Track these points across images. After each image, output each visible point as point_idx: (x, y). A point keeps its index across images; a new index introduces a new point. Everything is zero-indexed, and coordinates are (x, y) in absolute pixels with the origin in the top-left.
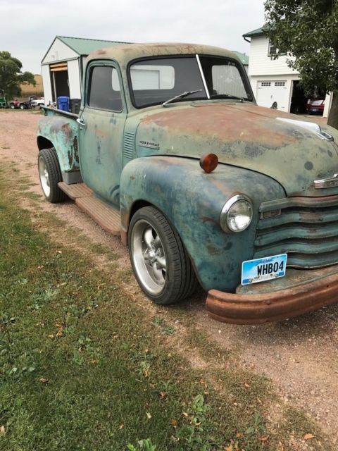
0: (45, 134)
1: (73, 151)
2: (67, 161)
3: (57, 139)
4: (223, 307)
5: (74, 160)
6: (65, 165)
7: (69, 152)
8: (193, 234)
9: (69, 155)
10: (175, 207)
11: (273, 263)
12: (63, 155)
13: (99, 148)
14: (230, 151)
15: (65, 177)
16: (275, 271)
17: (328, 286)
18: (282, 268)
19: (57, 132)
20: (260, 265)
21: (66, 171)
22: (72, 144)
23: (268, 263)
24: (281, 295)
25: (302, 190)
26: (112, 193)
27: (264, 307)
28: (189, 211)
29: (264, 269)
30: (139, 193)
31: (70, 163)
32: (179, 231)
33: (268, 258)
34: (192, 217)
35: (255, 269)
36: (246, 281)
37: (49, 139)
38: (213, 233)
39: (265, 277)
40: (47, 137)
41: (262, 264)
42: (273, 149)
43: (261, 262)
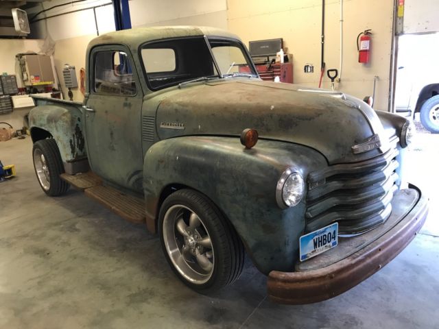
0: (41, 125)
1: (76, 139)
2: (69, 150)
3: (57, 129)
4: (288, 288)
5: (77, 149)
6: (67, 155)
7: (71, 141)
8: (244, 214)
9: (71, 145)
10: (220, 187)
11: (326, 234)
12: (64, 145)
13: (112, 134)
14: (263, 125)
15: (68, 168)
16: (329, 242)
17: (380, 250)
18: (334, 238)
19: (56, 122)
20: (315, 238)
21: (68, 162)
22: (74, 133)
23: (322, 235)
24: (342, 266)
25: (341, 157)
26: (129, 179)
27: (328, 281)
28: (237, 190)
29: (319, 242)
30: (171, 176)
31: (73, 152)
32: (226, 212)
33: (321, 230)
34: (243, 196)
35: (311, 243)
36: (304, 257)
37: (46, 129)
38: (268, 211)
39: (321, 249)
40: (43, 128)
41: (317, 237)
42: (307, 119)
43: (316, 234)
